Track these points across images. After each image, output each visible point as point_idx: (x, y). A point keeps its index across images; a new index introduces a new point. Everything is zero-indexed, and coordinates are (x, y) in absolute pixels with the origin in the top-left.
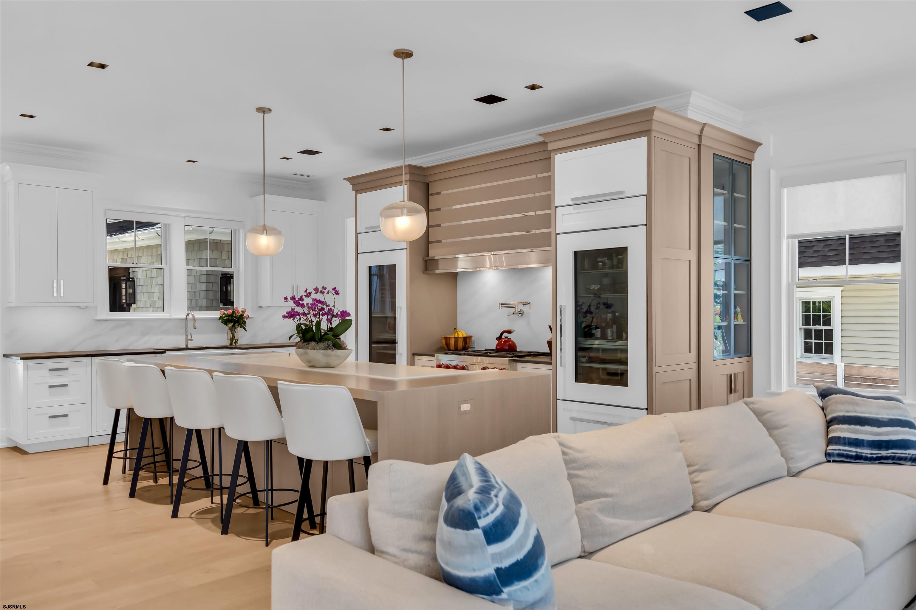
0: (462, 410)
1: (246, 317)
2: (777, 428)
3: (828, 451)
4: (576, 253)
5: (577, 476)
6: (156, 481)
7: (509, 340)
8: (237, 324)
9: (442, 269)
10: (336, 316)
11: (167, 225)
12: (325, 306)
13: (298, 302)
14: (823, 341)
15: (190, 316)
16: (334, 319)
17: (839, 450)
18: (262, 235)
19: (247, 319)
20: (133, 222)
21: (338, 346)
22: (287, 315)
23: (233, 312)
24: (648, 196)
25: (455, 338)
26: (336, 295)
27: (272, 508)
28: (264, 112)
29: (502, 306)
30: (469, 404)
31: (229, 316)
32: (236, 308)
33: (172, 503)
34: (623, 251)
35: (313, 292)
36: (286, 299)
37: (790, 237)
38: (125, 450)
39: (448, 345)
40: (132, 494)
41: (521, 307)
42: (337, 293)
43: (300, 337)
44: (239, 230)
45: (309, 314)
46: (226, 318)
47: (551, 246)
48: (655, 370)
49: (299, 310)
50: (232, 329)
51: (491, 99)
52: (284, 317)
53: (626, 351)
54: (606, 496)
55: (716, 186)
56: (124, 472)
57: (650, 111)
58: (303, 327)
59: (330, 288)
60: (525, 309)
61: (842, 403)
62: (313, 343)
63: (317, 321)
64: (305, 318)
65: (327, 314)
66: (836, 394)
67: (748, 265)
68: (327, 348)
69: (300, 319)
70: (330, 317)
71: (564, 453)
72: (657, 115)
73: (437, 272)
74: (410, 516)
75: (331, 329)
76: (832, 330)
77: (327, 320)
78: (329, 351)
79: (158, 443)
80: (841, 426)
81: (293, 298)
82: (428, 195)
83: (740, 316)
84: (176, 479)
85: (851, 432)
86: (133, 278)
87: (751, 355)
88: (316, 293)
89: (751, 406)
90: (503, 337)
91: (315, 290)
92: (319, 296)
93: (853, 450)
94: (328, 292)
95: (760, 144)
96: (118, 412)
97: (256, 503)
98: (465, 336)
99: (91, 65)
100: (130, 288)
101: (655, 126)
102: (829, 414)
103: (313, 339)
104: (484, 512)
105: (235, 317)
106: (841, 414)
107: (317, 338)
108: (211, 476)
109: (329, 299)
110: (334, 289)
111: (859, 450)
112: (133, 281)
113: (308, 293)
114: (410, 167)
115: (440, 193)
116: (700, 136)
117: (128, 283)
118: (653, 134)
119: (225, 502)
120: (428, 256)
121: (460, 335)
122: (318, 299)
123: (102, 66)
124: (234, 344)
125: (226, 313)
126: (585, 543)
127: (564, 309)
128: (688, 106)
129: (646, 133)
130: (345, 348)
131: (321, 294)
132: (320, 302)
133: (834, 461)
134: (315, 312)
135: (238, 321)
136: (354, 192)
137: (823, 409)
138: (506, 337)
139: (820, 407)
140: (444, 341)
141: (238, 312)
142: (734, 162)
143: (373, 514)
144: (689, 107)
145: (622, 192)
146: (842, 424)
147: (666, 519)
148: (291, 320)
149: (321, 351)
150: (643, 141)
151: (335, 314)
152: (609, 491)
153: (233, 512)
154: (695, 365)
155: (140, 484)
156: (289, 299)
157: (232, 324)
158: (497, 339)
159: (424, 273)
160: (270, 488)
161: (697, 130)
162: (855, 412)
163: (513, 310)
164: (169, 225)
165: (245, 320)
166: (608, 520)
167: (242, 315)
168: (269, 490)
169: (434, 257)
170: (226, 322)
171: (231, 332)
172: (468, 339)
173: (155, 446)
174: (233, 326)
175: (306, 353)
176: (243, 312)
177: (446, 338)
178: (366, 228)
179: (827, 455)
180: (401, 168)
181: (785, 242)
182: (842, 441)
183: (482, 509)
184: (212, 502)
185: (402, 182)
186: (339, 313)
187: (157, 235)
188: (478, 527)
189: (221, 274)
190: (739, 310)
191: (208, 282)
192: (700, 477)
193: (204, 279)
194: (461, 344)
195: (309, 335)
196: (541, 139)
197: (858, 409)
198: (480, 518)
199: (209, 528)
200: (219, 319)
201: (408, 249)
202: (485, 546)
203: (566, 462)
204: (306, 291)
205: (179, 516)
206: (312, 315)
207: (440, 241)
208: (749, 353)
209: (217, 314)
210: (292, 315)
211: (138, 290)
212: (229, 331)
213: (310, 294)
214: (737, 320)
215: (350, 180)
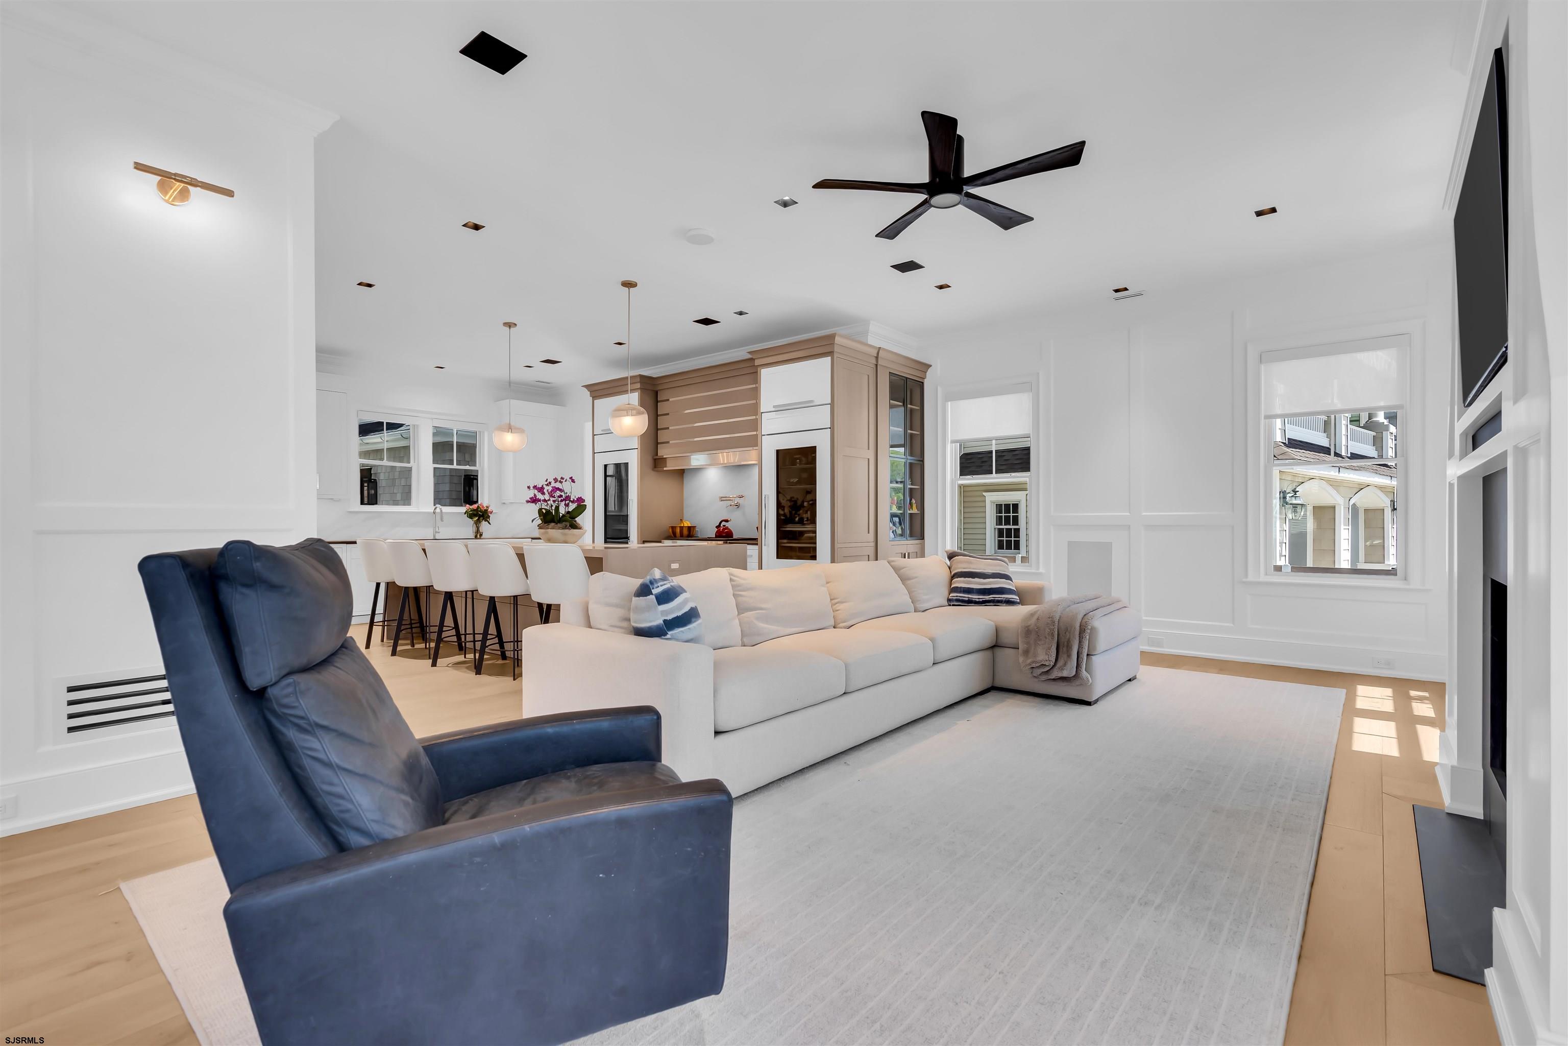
0: (672, 568)
1: (490, 512)
2: (909, 579)
3: (950, 598)
4: (778, 451)
5: (741, 596)
6: (413, 646)
7: (727, 528)
8: (482, 518)
9: (670, 467)
10: (573, 502)
11: (416, 426)
12: (562, 494)
13: (541, 490)
14: (1013, 539)
15: (438, 510)
16: (570, 504)
17: (957, 596)
18: (507, 433)
19: (491, 514)
20: (383, 423)
21: (574, 526)
22: (529, 500)
23: (478, 506)
24: (832, 404)
25: (680, 527)
26: (572, 483)
27: (518, 651)
28: (510, 327)
29: (722, 499)
30: (678, 564)
31: (474, 510)
32: (481, 503)
33: (430, 658)
34: (813, 450)
35: (553, 482)
36: (529, 487)
37: (953, 442)
38: (384, 621)
39: (674, 533)
40: (394, 653)
41: (737, 500)
42: (573, 481)
43: (541, 519)
44: (484, 432)
45: (549, 500)
46: (471, 512)
47: (757, 446)
48: (837, 546)
49: (540, 496)
50: (477, 523)
51: (707, 322)
52: (528, 502)
53: (815, 532)
54: (761, 609)
55: (892, 398)
56: (382, 640)
57: (832, 337)
58: (544, 511)
59: (567, 477)
60: (740, 501)
61: (961, 562)
62: (553, 524)
63: (556, 506)
64: (546, 504)
65: (565, 500)
66: (958, 556)
67: (921, 464)
68: (565, 528)
69: (541, 505)
70: (567, 502)
71: (731, 580)
72: (838, 340)
73: (665, 469)
74: (617, 606)
75: (568, 512)
76: (1019, 529)
77: (565, 504)
78: (566, 531)
79: (415, 616)
80: (959, 579)
81: (535, 487)
82: (657, 402)
83: (914, 506)
84: (433, 645)
85: (965, 583)
86: (375, 480)
87: (923, 539)
88: (555, 482)
89: (892, 563)
90: (722, 526)
91: (554, 479)
92: (558, 485)
93: (967, 596)
94: (566, 481)
95: (931, 366)
96: (378, 585)
97: (504, 657)
98: (690, 525)
99: (360, 284)
100: (372, 489)
101: (836, 349)
102: (954, 570)
103: (552, 521)
104: (656, 585)
105: (480, 511)
106: (960, 570)
107: (556, 520)
108: (463, 642)
109: (567, 487)
110: (571, 478)
111: (970, 596)
112: (375, 482)
113: (548, 482)
114: (641, 376)
115: (668, 400)
116: (877, 358)
117: (371, 484)
118: (836, 355)
119: (477, 657)
120: (657, 455)
121: (686, 525)
122: (557, 487)
123: (370, 286)
124: (478, 537)
125: (471, 507)
126: (745, 640)
127: (768, 498)
128: (868, 333)
129: (830, 353)
130: (580, 528)
131: (560, 484)
132: (558, 489)
133: (953, 605)
134: (554, 499)
135: (483, 516)
136: (591, 398)
137: (950, 568)
138: (724, 526)
139: (948, 566)
140: (671, 530)
141: (483, 507)
142: (908, 380)
143: (592, 607)
144: (870, 334)
145: (812, 401)
146: (960, 577)
147: (807, 630)
148: (534, 504)
149: (559, 530)
150: (828, 360)
151: (572, 499)
152: (763, 606)
153: (484, 663)
154: (873, 544)
155: (399, 648)
156: (532, 488)
157: (477, 518)
158: (716, 527)
159: (653, 470)
160: (516, 640)
161: (874, 353)
162: (970, 568)
163: (729, 503)
164: (417, 426)
165: (490, 515)
166: (762, 625)
167: (486, 510)
168: (516, 641)
169: (663, 456)
170: (471, 516)
171: (476, 525)
172: (692, 529)
173: (412, 618)
174: (478, 519)
175: (547, 533)
176: (487, 507)
177: (673, 528)
178: (602, 431)
179: (949, 600)
180: (627, 378)
181: (949, 446)
182: (959, 590)
183: (655, 583)
184: (465, 657)
185: (628, 391)
186: (575, 499)
187: (401, 436)
188: (652, 594)
189: (464, 475)
190: (914, 501)
191: (451, 483)
192: (841, 607)
193: (447, 479)
194: (685, 532)
195: (549, 518)
196: (749, 356)
197: (972, 566)
198: (653, 589)
199: (465, 672)
200: (465, 514)
201: (639, 449)
202: (657, 606)
203: (733, 586)
204: (546, 481)
205: (437, 666)
206: (552, 502)
207: (668, 442)
208: (922, 537)
209: (463, 509)
210: (534, 500)
211: (380, 491)
212: (475, 525)
213: (550, 483)
214: (912, 509)
215: (587, 387)
